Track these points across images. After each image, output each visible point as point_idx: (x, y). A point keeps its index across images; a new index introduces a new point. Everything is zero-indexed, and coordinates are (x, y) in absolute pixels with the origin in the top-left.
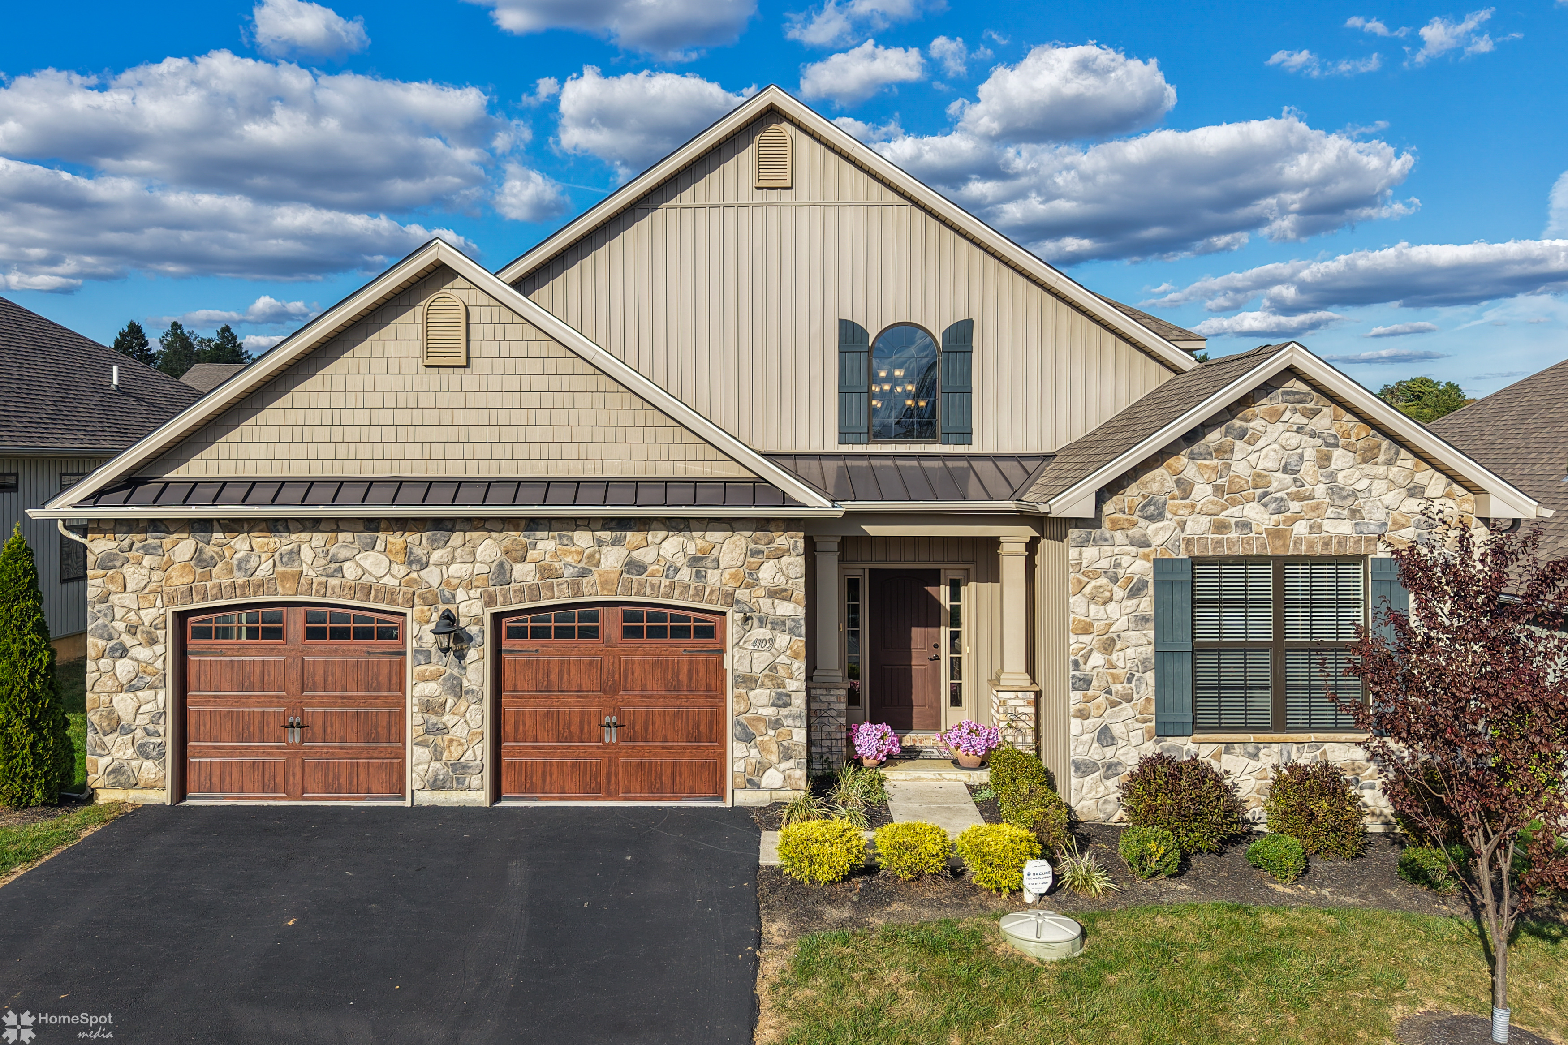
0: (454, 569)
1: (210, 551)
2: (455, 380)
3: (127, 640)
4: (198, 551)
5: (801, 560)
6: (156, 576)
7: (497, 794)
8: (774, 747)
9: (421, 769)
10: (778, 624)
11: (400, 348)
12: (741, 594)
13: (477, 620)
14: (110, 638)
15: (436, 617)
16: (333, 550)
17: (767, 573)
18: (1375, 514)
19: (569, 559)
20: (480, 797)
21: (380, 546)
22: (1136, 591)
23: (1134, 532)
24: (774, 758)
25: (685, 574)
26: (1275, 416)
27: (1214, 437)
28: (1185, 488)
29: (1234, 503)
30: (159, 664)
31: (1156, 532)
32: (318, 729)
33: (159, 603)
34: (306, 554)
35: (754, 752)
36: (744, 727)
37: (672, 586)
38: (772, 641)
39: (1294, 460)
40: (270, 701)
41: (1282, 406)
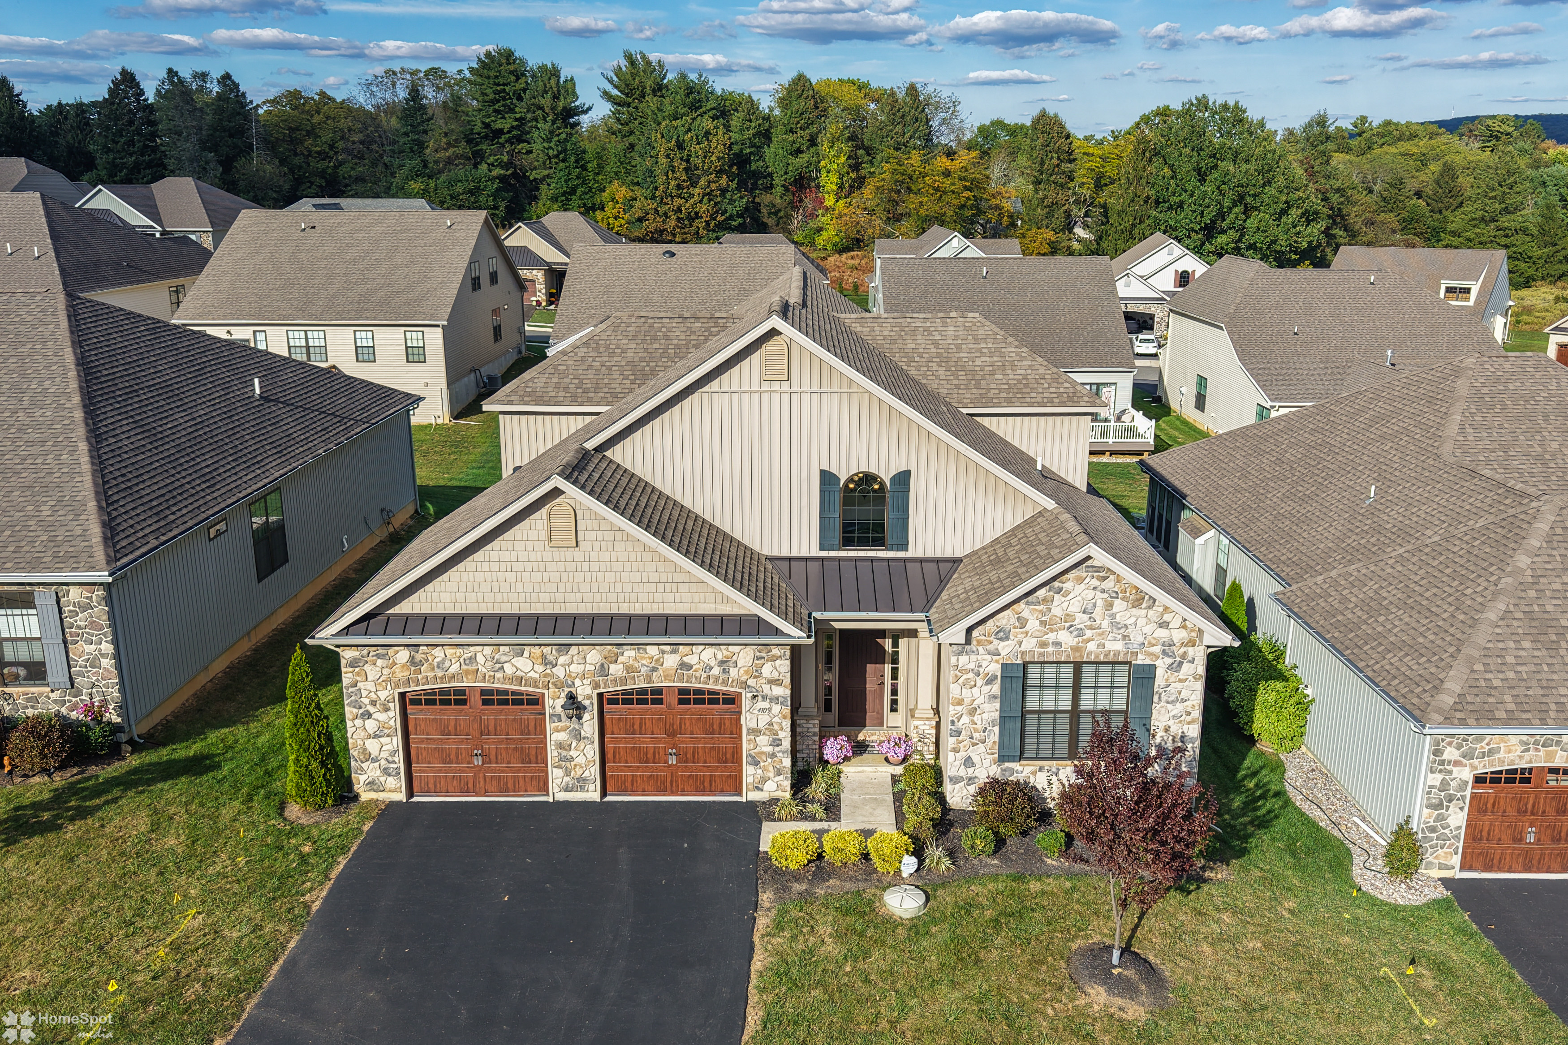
0: (573, 668)
1: (419, 657)
2: (569, 555)
3: (371, 709)
4: (412, 658)
5: (788, 663)
6: (386, 671)
7: (604, 794)
8: (771, 769)
9: (558, 781)
10: (775, 699)
11: (533, 535)
12: (751, 682)
13: (589, 697)
14: (360, 708)
15: (563, 695)
16: (497, 657)
17: (767, 670)
18: (1137, 638)
19: (644, 662)
20: (593, 794)
21: (526, 654)
22: (990, 681)
23: (990, 647)
24: (771, 775)
25: (716, 671)
26: (1080, 580)
27: (1041, 593)
28: (1022, 622)
29: (1052, 631)
30: (392, 723)
31: (1004, 648)
32: (493, 757)
33: (389, 687)
34: (480, 659)
35: (759, 771)
36: (753, 758)
37: (709, 677)
38: (770, 709)
39: (1090, 606)
40: (461, 742)
41: (1085, 574)
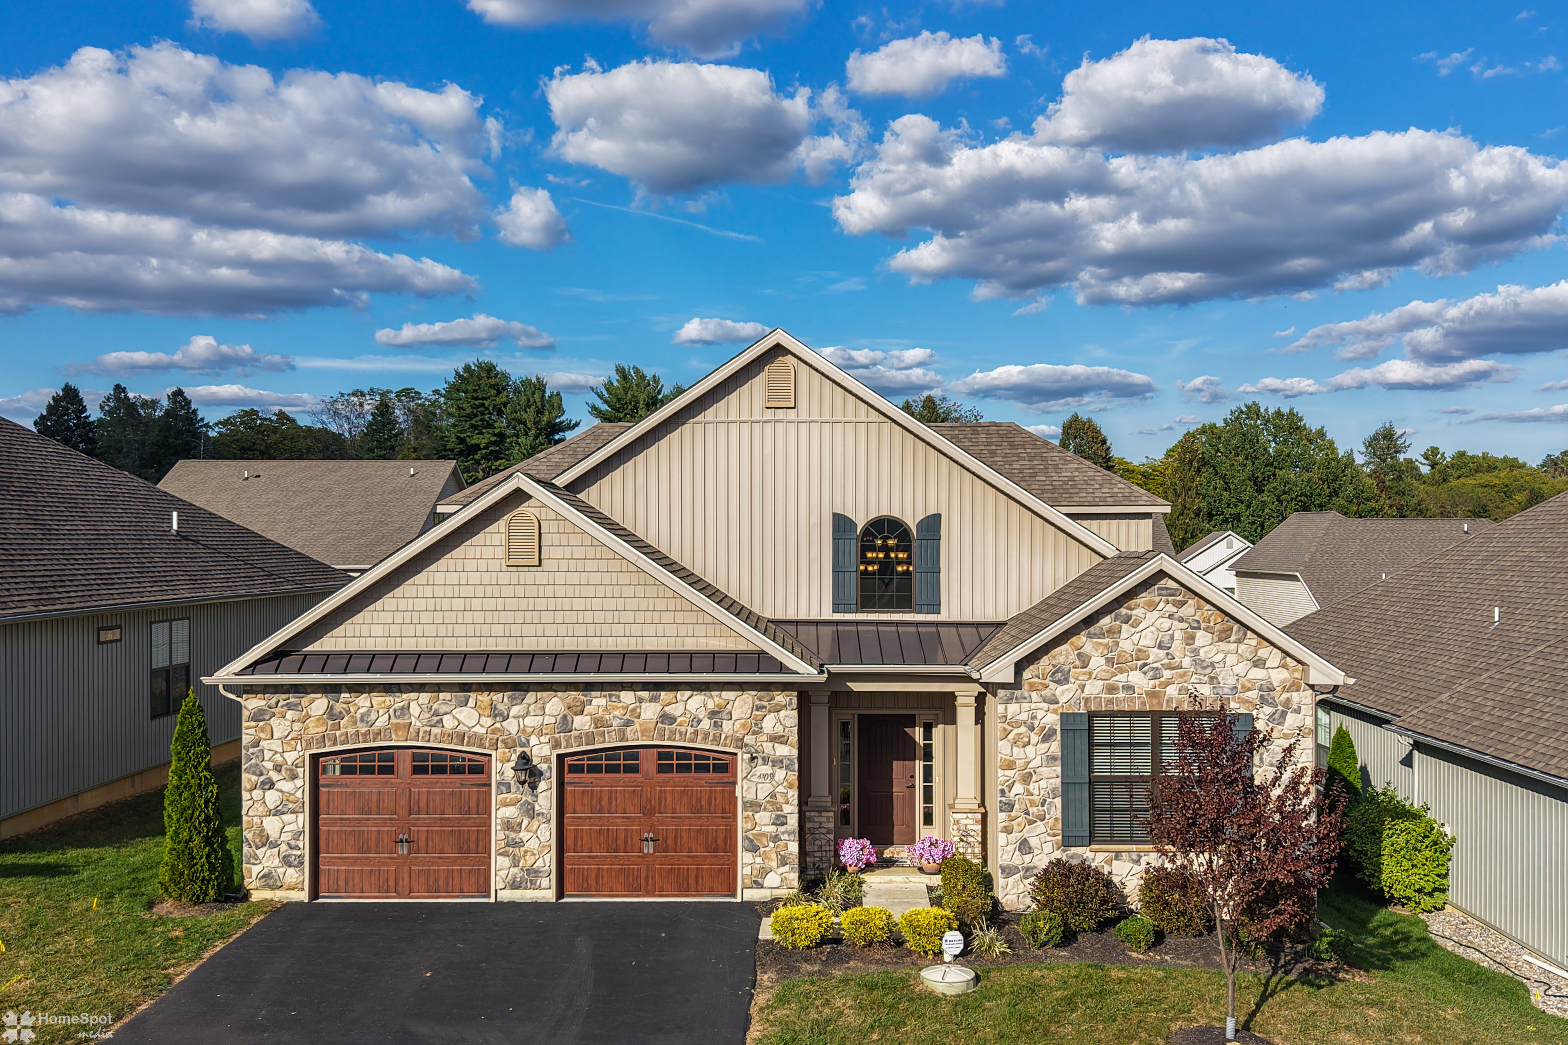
0: (530, 721)
1: (339, 707)
2: (529, 576)
3: (274, 776)
4: (330, 708)
5: (795, 713)
6: (297, 726)
7: (560, 894)
8: (774, 856)
9: (503, 873)
10: (778, 762)
11: (488, 552)
12: (749, 739)
13: (547, 760)
14: (261, 774)
15: (514, 757)
16: (435, 706)
17: (769, 724)
18: (1227, 680)
19: (617, 713)
20: (546, 893)
21: (471, 703)
22: (1047, 737)
23: (1046, 693)
24: (774, 864)
25: (706, 724)
26: (1152, 606)
27: (1106, 622)
28: (1084, 660)
29: (1121, 671)
30: (299, 794)
31: (1063, 693)
32: (422, 844)
33: (299, 748)
34: (414, 709)
35: (759, 860)
36: (751, 841)
37: (696, 733)
38: (772, 775)
39: (1166, 639)
40: (384, 822)
41: (1158, 599)
